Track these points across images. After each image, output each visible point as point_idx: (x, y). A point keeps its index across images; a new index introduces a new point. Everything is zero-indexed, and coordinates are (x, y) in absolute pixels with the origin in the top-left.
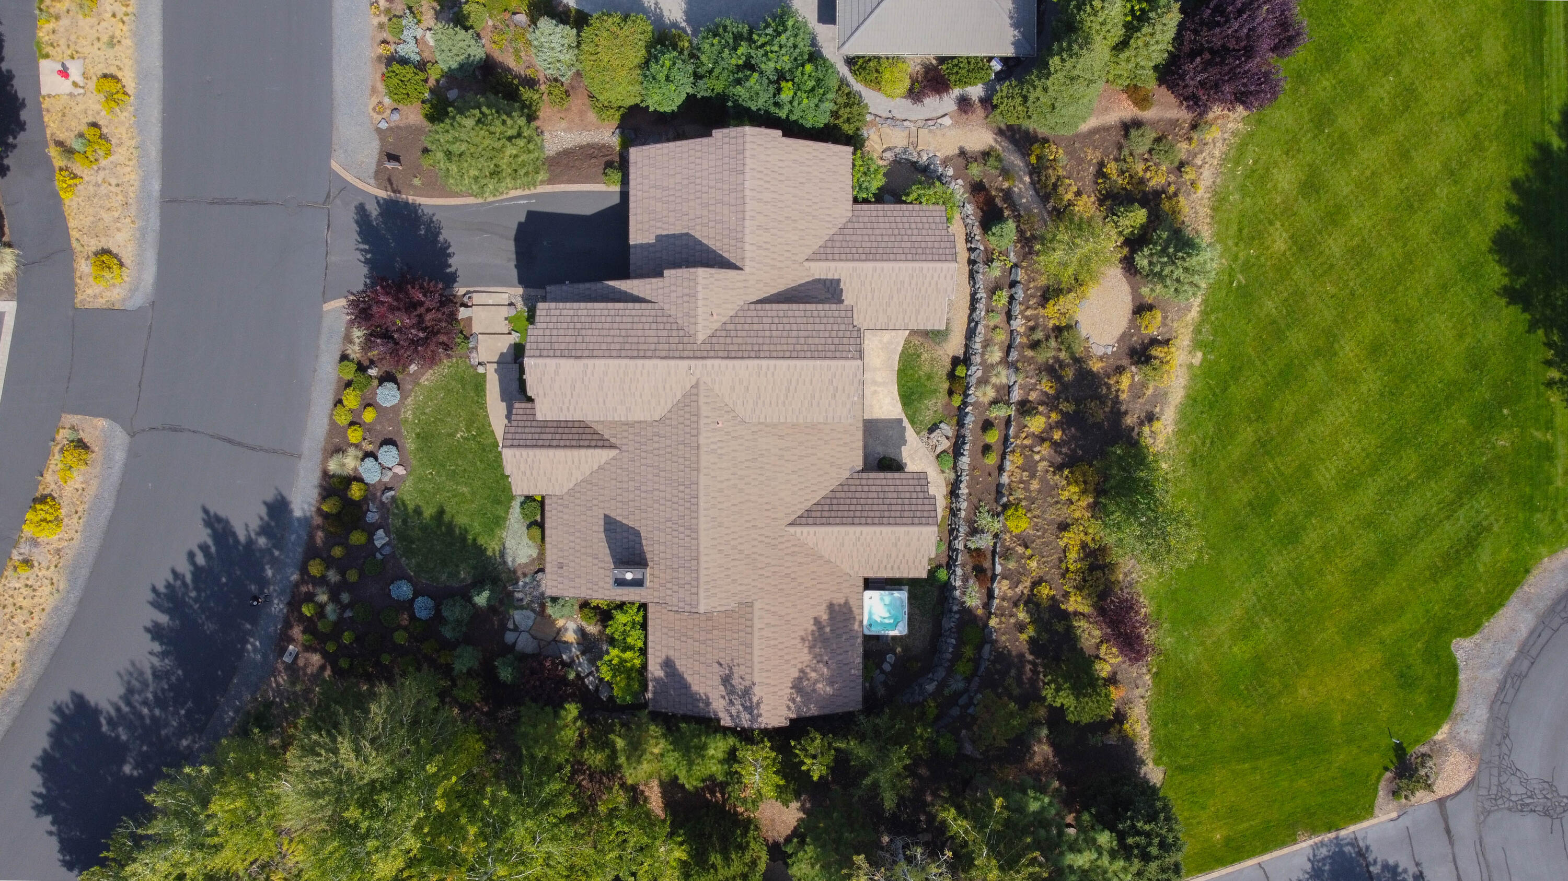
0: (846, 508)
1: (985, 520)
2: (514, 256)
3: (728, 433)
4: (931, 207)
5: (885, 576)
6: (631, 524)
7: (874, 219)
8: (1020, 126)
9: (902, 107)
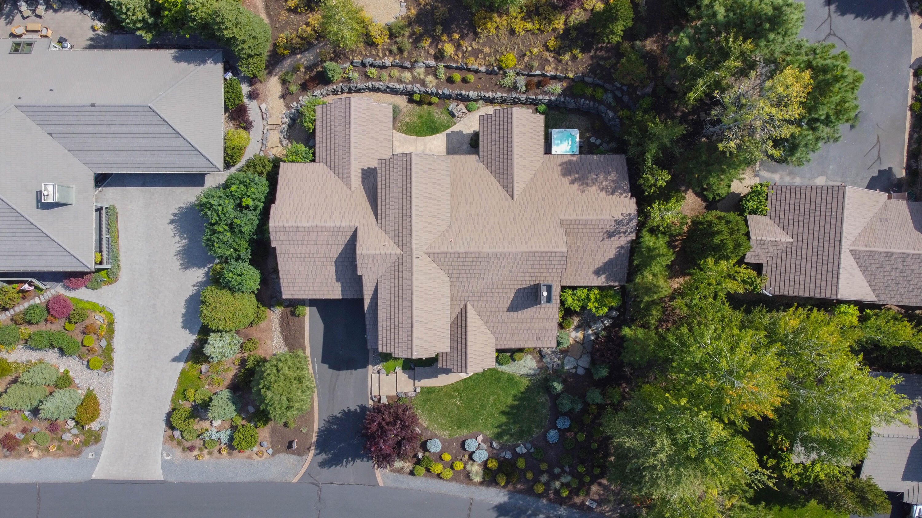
0: (502, 164)
1: (508, 81)
2: (349, 371)
3: (457, 235)
4: (317, 114)
5: (543, 141)
6: (513, 295)
7: (325, 149)
8: (267, 61)
9: (255, 134)
